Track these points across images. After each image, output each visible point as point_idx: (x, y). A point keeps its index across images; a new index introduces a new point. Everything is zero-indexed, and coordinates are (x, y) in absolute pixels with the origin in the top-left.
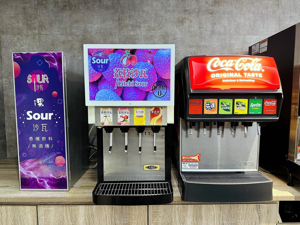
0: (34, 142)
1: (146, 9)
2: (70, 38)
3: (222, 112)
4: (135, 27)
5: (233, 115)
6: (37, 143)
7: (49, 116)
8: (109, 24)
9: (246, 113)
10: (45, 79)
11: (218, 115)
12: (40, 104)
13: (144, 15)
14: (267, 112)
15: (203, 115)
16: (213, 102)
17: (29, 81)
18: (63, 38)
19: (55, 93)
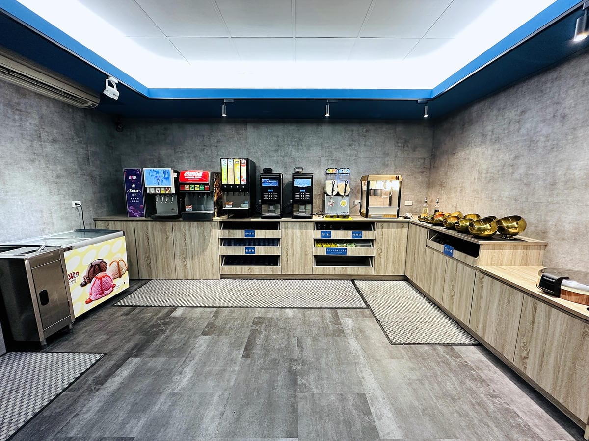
0: (132, 200)
1: (186, 144)
2: (152, 157)
3: (191, 189)
4: (182, 152)
5: (195, 190)
6: (134, 200)
7: (137, 191)
8: (170, 151)
9: (199, 189)
10: (135, 178)
11: (190, 190)
12: (134, 187)
13: (185, 147)
14: (206, 189)
15: (185, 190)
16: (188, 186)
17: (130, 178)
18: (149, 157)
19: (139, 183)
